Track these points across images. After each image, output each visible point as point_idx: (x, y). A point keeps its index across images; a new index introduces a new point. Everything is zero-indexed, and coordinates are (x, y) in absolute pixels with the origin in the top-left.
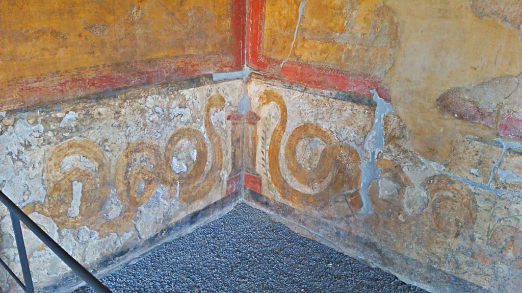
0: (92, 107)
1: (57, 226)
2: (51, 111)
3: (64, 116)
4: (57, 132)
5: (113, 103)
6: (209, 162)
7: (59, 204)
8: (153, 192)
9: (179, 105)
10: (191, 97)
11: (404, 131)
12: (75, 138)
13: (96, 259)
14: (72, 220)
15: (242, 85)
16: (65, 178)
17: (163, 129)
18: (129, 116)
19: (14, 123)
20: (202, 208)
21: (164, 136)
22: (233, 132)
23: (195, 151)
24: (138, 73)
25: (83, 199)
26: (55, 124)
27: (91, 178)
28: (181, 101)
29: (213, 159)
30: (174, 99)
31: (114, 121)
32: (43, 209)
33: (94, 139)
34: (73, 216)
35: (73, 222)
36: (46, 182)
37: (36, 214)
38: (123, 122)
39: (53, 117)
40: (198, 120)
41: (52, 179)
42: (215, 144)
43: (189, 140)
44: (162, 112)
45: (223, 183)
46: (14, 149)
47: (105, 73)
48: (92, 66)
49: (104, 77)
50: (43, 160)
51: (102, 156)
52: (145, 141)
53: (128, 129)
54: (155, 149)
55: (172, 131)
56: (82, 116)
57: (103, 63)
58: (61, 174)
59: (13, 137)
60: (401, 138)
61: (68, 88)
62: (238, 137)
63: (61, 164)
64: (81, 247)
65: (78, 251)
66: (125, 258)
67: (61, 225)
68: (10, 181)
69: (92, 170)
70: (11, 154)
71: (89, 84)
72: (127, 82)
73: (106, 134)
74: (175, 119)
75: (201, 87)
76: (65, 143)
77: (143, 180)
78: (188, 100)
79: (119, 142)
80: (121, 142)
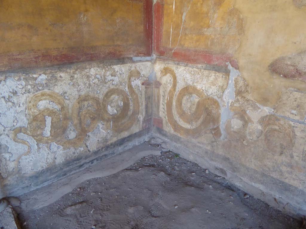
0: (56, 72)
1: (36, 142)
2: (29, 73)
3: (38, 77)
4: (34, 86)
5: (69, 71)
6: (131, 109)
7: (37, 129)
8: (96, 125)
9: (111, 74)
10: (119, 70)
11: (247, 87)
12: (45, 90)
13: (62, 162)
14: (45, 139)
15: (151, 65)
16: (40, 113)
17: (101, 88)
18: (80, 79)
19: (5, 79)
20: (127, 136)
21: (102, 92)
22: (146, 92)
23: (122, 102)
24: (85, 54)
25: (53, 126)
26: (33, 81)
27: (57, 115)
28: (112, 72)
29: (133, 108)
30: (108, 70)
31: (70, 81)
32: (26, 131)
33: (58, 92)
34: (46, 136)
36: (28, 115)
37: (22, 134)
38: (76, 83)
39: (31, 77)
40: (124, 84)
41: (32, 114)
42: (134, 99)
43: (118, 95)
44: (101, 78)
45: (140, 122)
46: (6, 95)
47: (64, 53)
48: (55, 48)
49: (63, 55)
50: (26, 102)
51: (63, 102)
52: (90, 95)
53: (79, 87)
54: (96, 100)
55: (107, 90)
56: (49, 78)
57: (62, 47)
58: (37, 111)
59: (5, 87)
60: (246, 92)
61: (40, 60)
62: (149, 96)
63: (37, 105)
64: (52, 155)
65: (51, 157)
66: (80, 162)
67: (39, 141)
68: (4, 114)
69: (57, 110)
70: (4, 97)
71: (53, 59)
72: (78, 59)
73: (65, 89)
74: (109, 82)
75: (125, 65)
76: (39, 93)
77: (89, 118)
78: (117, 72)
79: (74, 94)
80: (75, 94)
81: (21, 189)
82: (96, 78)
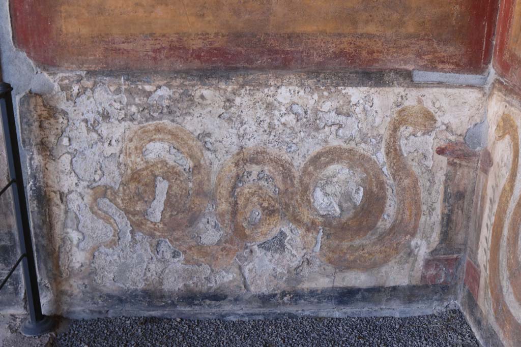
0: (193, 86)
1: (131, 226)
2: (138, 81)
3: (155, 91)
4: (144, 108)
5: (223, 87)
6: (388, 216)
7: (136, 199)
8: (275, 229)
9: (337, 109)
10: (362, 101)
12: (164, 121)
13: (177, 289)
14: (150, 225)
15: (480, 99)
16: (147, 168)
17: (302, 140)
18: (247, 110)
19: (94, 86)
22: (449, 178)
23: (362, 189)
24: (269, 50)
25: (168, 203)
26: (142, 98)
27: (182, 179)
28: (341, 102)
29: (398, 212)
30: (327, 98)
31: (223, 111)
32: (115, 198)
33: (191, 129)
34: (153, 220)
35: (151, 228)
36: (122, 167)
37: (107, 201)
38: (236, 116)
39: (139, 89)
40: (373, 140)
41: (131, 165)
42: (404, 189)
43: (351, 167)
44: (304, 115)
45: (416, 260)
46: (91, 117)
47: (217, 45)
48: (200, 33)
49: (215, 49)
50: (122, 138)
51: (199, 154)
52: (268, 151)
53: (244, 127)
54: (284, 168)
55: (318, 146)
56: (177, 95)
57: (215, 31)
58: (142, 162)
59: (91, 102)
61: (163, 57)
62: (461, 188)
63: (144, 149)
64: (159, 265)
65: (155, 267)
66: (220, 306)
67: (137, 226)
68: (82, 153)
69: (185, 169)
70: (86, 121)
71: (192, 56)
72: (250, 61)
73: (209, 126)
74: (327, 129)
75: (384, 88)
76: (151, 125)
77: (259, 206)
78: (356, 105)
79: (226, 142)
80: (229, 142)
81: (88, 311)
82: (290, 110)
